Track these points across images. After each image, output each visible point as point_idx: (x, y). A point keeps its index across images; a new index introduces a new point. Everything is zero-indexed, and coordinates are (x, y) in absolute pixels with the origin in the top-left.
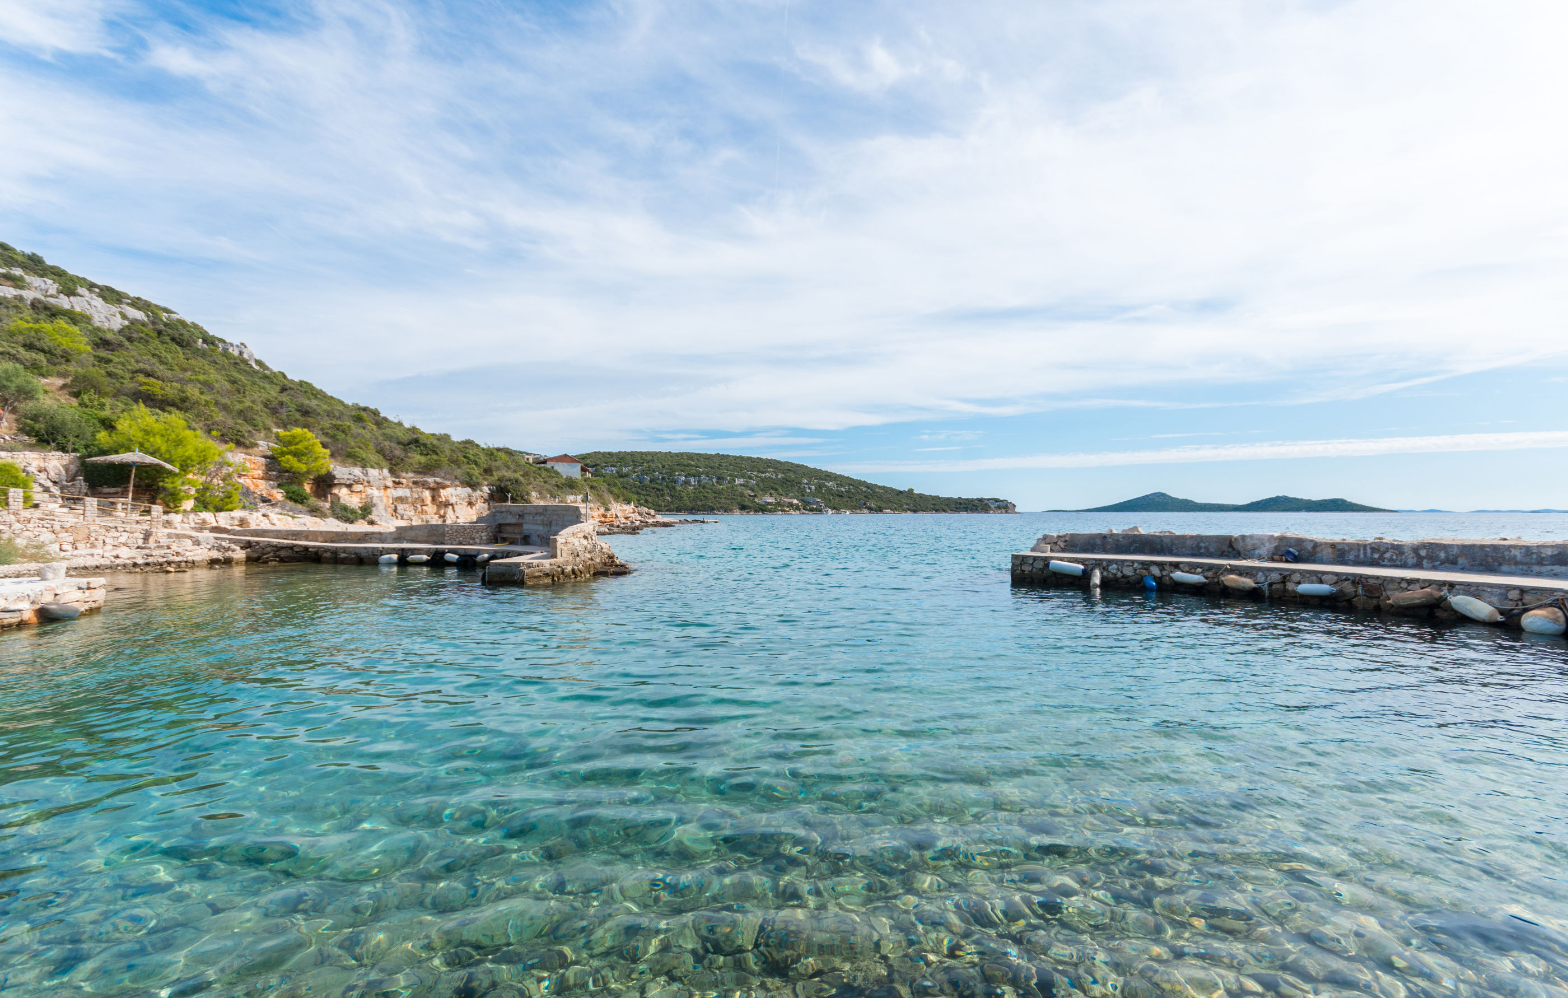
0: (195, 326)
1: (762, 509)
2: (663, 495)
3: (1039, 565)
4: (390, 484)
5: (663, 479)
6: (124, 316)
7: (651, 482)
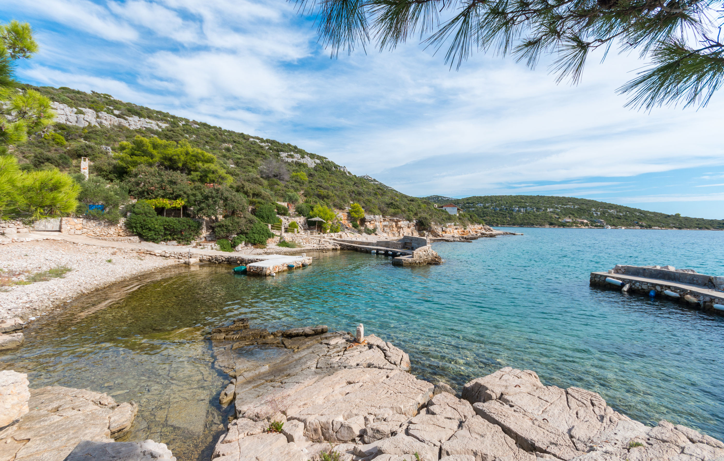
0: (332, 162)
1: (563, 225)
2: (506, 217)
3: (602, 279)
4: (382, 220)
5: (506, 209)
6: (315, 163)
7: (500, 210)
